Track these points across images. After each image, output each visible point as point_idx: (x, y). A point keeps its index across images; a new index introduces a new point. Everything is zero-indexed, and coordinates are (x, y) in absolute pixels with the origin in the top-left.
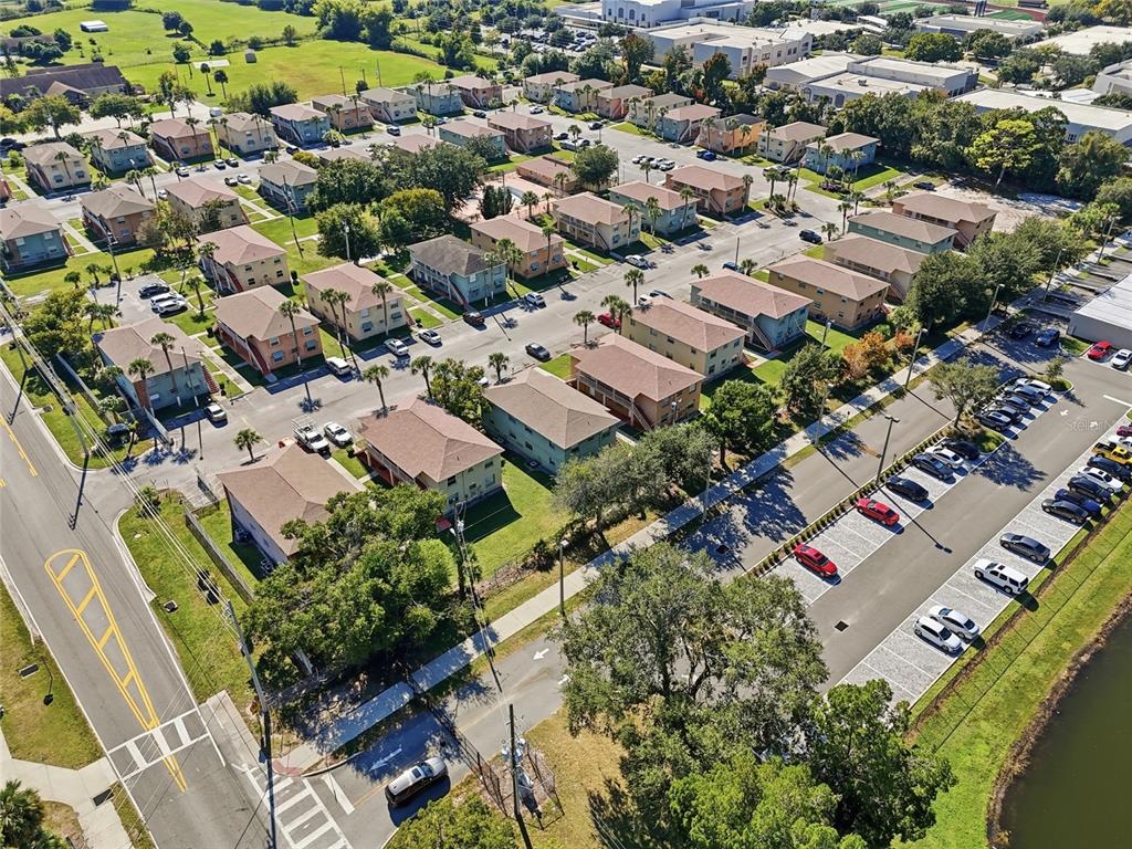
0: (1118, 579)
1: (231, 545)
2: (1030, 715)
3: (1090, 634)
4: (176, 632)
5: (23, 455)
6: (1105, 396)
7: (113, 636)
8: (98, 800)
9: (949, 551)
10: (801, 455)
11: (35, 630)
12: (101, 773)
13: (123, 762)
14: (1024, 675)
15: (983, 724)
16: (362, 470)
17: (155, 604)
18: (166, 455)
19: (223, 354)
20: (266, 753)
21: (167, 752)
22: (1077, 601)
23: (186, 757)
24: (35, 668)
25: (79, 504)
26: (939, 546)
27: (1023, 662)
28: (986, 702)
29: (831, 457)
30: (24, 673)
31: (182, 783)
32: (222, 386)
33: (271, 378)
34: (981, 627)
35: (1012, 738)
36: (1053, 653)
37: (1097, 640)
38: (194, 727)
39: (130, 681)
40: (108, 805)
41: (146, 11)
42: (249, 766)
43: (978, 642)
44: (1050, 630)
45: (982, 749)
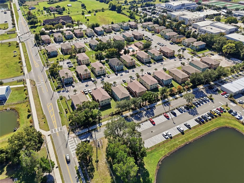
0: (201, 133)
1: (71, 106)
2: (173, 149)
3: (190, 140)
4: (61, 117)
5: (46, 88)
6: (219, 102)
7: (54, 116)
8: (48, 136)
9: (175, 124)
10: (159, 105)
11: (44, 113)
12: (49, 133)
13: (52, 132)
14: (176, 143)
15: (166, 149)
16: (91, 97)
17: (59, 112)
18: (65, 91)
19: (76, 75)
20: (69, 134)
21: (57, 131)
22: (191, 135)
23: (59, 132)
24: (44, 118)
25: (52, 97)
26: (174, 123)
27: (177, 141)
28: (168, 146)
29: (164, 106)
30: (42, 119)
31: (58, 135)
32: (75, 81)
33: (82, 80)
34: (173, 136)
35: (169, 151)
36: (183, 141)
37: (191, 141)
38: (61, 129)
39: (54, 122)
40: (49, 136)
41: (79, 2)
42: (66, 135)
43: (171, 138)
44: (184, 138)
45: (164, 152)
